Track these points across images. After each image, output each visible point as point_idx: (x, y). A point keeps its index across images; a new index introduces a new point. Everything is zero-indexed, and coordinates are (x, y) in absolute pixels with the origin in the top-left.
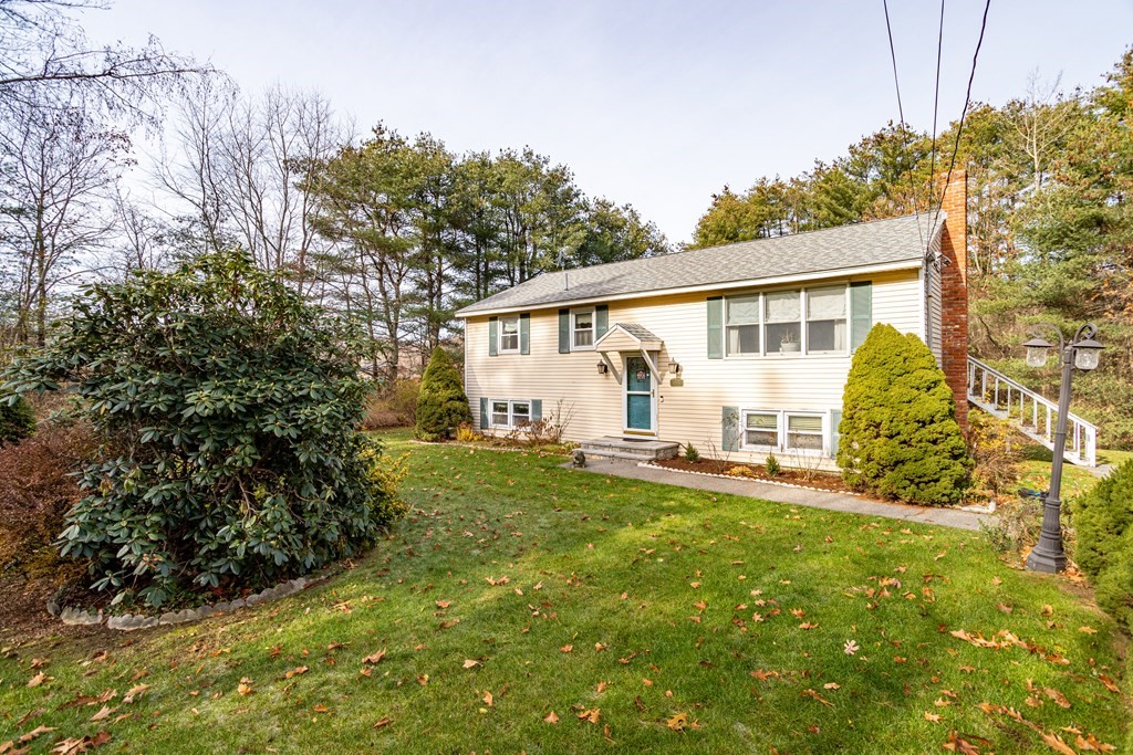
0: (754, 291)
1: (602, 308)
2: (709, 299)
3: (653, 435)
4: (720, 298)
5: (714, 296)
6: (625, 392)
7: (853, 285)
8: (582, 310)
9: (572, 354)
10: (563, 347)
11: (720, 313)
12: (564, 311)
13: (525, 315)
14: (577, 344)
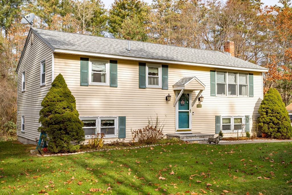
0: (225, 71)
1: (165, 66)
2: (211, 71)
3: (190, 130)
4: (215, 71)
5: (213, 70)
6: (177, 110)
7: (250, 74)
8: (154, 65)
9: (147, 89)
10: (142, 85)
11: (215, 78)
12: (142, 64)
13: (114, 61)
14: (150, 83)
